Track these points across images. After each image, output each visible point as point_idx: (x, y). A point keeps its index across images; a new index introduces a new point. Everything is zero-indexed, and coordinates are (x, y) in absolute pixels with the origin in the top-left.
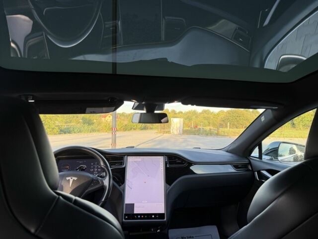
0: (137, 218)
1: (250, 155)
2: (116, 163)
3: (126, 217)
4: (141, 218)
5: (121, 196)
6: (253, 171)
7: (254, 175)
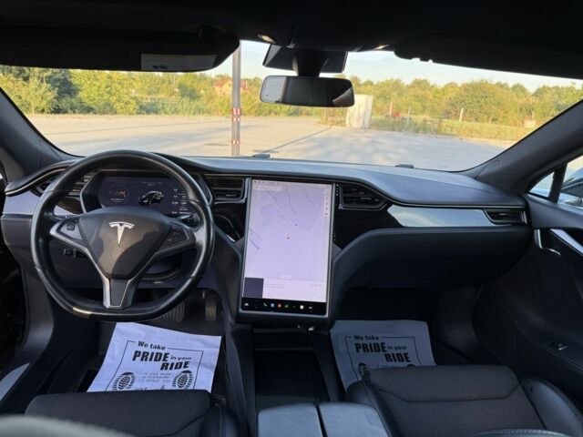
0: (269, 309)
1: (527, 191)
2: (226, 191)
3: (247, 304)
4: (276, 309)
5: (237, 262)
6: (530, 227)
7: (532, 235)
